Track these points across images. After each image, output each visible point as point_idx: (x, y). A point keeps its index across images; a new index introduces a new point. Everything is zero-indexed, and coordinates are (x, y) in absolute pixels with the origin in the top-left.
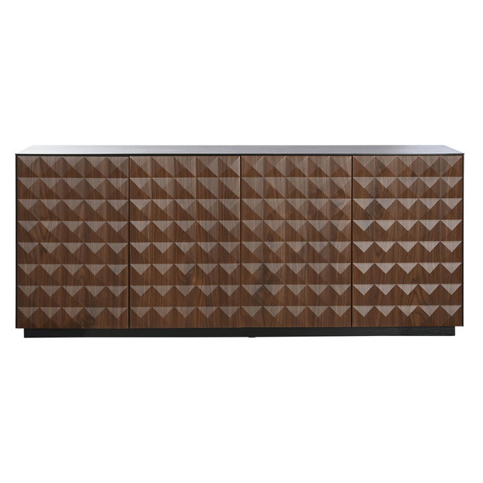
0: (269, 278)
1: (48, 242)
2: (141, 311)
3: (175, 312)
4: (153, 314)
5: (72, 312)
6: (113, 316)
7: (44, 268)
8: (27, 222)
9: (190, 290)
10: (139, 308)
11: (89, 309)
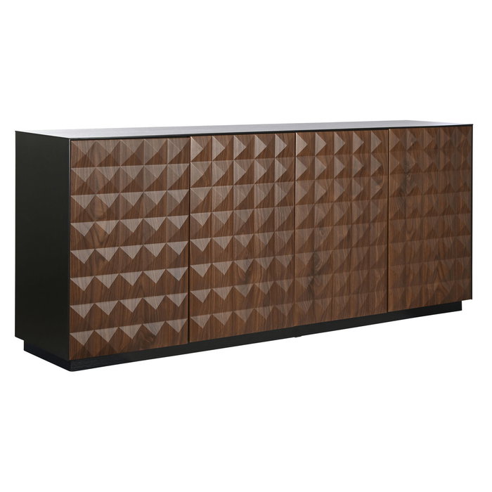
0: (319, 269)
1: (105, 247)
2: (201, 320)
3: (234, 317)
4: (213, 322)
5: (130, 331)
6: (174, 330)
7: (100, 280)
8: (81, 223)
9: (249, 289)
10: (199, 317)
11: (147, 326)
